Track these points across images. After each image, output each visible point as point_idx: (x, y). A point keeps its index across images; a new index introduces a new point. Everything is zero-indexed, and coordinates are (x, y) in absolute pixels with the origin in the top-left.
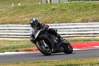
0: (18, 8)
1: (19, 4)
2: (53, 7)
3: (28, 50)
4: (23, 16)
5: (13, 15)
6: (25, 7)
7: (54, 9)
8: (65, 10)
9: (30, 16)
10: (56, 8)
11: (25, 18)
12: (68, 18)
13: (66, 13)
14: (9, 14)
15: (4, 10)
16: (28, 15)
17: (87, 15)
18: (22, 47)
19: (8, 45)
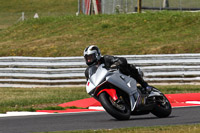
0: (34, 23)
1: (36, 16)
2: (104, 22)
3: (53, 109)
4: (45, 40)
5: (23, 38)
6: (48, 21)
7: (105, 27)
8: (128, 28)
9: (58, 40)
10: (111, 23)
11: (47, 43)
12: (134, 45)
13: (130, 33)
14: (15, 34)
15: (5, 27)
16: (55, 37)
17: (173, 38)
18: (41, 102)
19: (13, 97)
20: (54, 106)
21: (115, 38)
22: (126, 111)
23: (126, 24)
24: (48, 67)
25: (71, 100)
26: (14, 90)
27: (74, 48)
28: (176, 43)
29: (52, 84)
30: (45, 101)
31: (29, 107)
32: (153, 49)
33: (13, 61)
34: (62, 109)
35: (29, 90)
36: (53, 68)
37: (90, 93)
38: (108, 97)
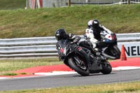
2: (44, 14)
3: (10, 75)
4: (3, 26)
7: (46, 17)
8: (62, 17)
9: (13, 26)
10: (50, 14)
11: (5, 29)
13: (63, 21)
16: (10, 25)
18: (1, 70)
20: (10, 72)
21: (52, 25)
23: (60, 14)
24: (6, 46)
27: (24, 31)
29: (9, 57)
30: (4, 69)
36: (9, 46)
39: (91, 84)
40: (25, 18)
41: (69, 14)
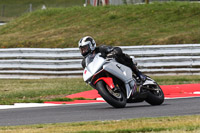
0: (42, 15)
1: (44, 8)
2: (112, 13)
3: (61, 100)
4: (53, 31)
5: (31, 30)
6: (56, 13)
7: (113, 18)
8: (136, 19)
9: (66, 31)
10: (119, 14)
12: (142, 36)
13: (138, 24)
14: (22, 26)
16: (62, 29)
17: (180, 29)
18: (49, 93)
19: (21, 88)
20: (62, 97)
21: (123, 30)
22: (122, 99)
23: (134, 15)
24: (56, 59)
25: (79, 91)
26: (22, 81)
28: (184, 33)
29: (59, 75)
30: (53, 92)
31: (37, 98)
32: (161, 39)
33: (21, 52)
34: (69, 100)
35: (37, 81)
36: (60, 59)
37: (87, 82)
38: (105, 85)
39: (177, 115)
40: (83, 20)
41: (147, 14)
